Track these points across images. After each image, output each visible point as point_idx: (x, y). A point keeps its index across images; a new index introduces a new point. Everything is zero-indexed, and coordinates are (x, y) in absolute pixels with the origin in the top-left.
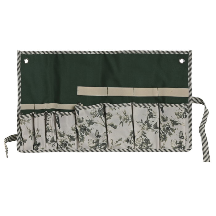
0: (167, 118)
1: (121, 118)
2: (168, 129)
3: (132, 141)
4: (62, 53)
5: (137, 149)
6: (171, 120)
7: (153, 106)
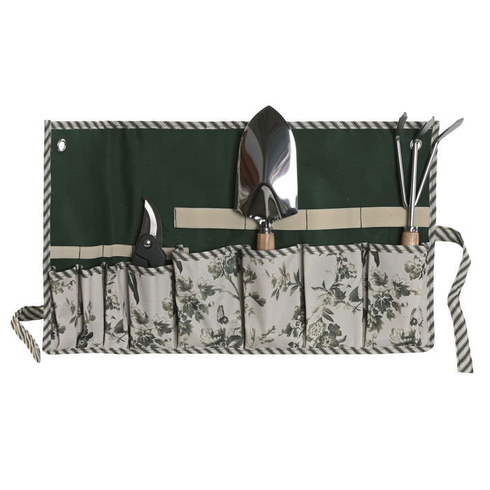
0: (386, 277)
1: (274, 282)
2: (387, 303)
3: (298, 330)
4: (137, 126)
5: (310, 347)
6: (394, 283)
7: (348, 251)
